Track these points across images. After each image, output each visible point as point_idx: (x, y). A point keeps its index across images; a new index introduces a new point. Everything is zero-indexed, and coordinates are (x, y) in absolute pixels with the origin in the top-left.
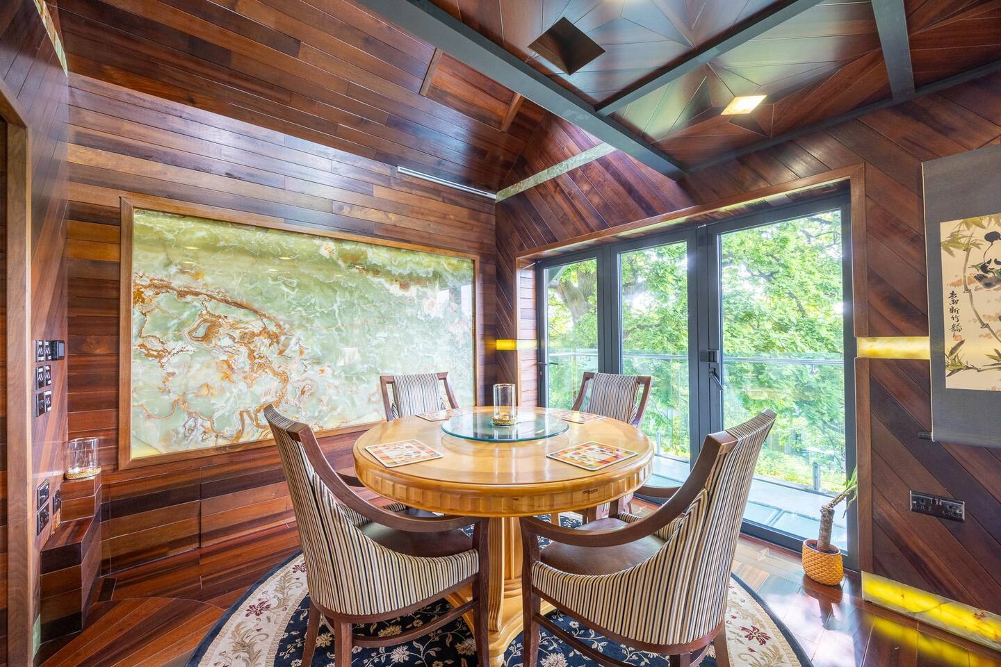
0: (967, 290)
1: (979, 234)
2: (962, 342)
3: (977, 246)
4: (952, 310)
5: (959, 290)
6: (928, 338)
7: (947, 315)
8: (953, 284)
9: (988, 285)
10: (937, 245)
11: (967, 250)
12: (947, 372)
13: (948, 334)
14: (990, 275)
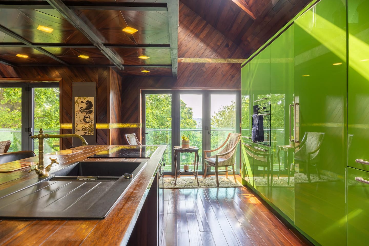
0: (79, 113)
1: (80, 101)
2: (77, 125)
3: (80, 103)
4: (76, 117)
5: (77, 113)
6: (72, 124)
7: (75, 118)
8: (77, 112)
9: (82, 112)
10: (74, 102)
11: (79, 104)
12: (75, 132)
13: (75, 123)
14: (82, 110)
